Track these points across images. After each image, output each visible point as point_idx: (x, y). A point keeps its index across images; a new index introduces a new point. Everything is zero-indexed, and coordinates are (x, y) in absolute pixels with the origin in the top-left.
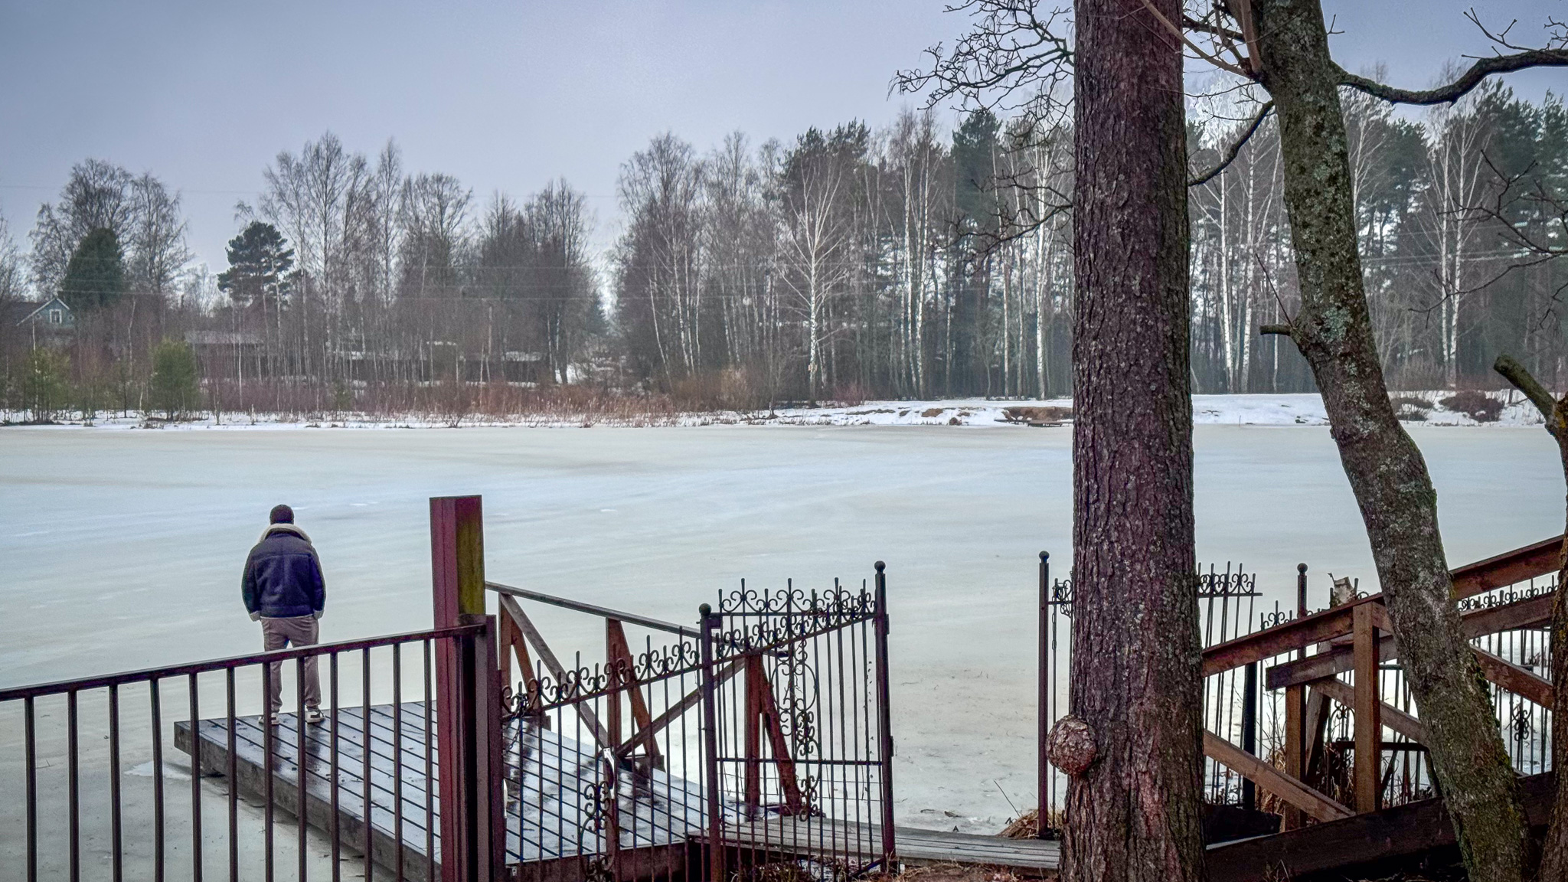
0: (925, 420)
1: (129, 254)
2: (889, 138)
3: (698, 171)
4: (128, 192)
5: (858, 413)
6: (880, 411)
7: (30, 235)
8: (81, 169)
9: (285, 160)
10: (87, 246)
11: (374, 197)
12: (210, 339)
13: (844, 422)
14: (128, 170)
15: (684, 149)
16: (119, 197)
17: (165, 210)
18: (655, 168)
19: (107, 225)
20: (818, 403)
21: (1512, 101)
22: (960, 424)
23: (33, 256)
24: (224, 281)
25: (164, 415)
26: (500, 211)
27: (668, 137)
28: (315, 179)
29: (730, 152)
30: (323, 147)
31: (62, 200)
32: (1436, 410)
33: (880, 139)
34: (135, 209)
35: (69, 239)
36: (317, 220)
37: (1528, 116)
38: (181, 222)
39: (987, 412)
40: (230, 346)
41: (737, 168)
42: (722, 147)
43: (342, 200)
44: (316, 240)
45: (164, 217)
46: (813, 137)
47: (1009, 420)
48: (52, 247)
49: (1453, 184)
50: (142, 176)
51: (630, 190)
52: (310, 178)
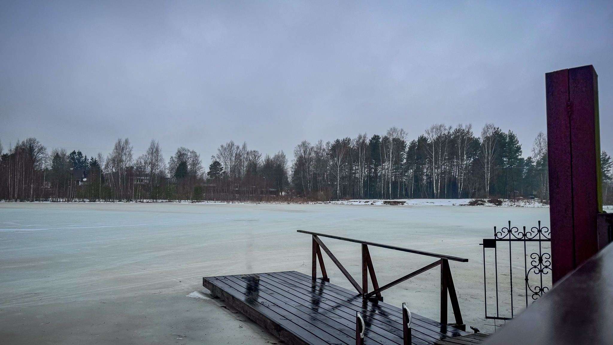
0: (365, 203)
1: (189, 167)
2: (355, 141)
3: (312, 149)
4: (189, 154)
5: (349, 202)
6: (354, 201)
7: (169, 163)
8: (180, 149)
9: (222, 146)
10: (180, 165)
11: (241, 154)
12: (206, 185)
13: (347, 204)
14: (189, 149)
15: (309, 144)
16: (187, 155)
17: (197, 158)
18: (302, 148)
19: (185, 161)
20: (339, 200)
21: (501, 132)
22: (373, 204)
23: (169, 168)
24: (209, 173)
25: (196, 201)
26: (267, 158)
27: (305, 141)
28: (228, 151)
29: (319, 144)
30: (230, 144)
31: (175, 156)
32: (486, 203)
33: (353, 141)
34: (190, 158)
35: (177, 164)
36: (229, 159)
37: (504, 136)
38: (200, 161)
39: (380, 202)
40: (210, 187)
41: (321, 148)
42: (317, 143)
43: (234, 155)
44: (229, 164)
45: (196, 159)
46: (338, 141)
47: (385, 204)
48: (173, 166)
49: (488, 151)
50: (192, 151)
51: (296, 153)
52: (227, 150)
